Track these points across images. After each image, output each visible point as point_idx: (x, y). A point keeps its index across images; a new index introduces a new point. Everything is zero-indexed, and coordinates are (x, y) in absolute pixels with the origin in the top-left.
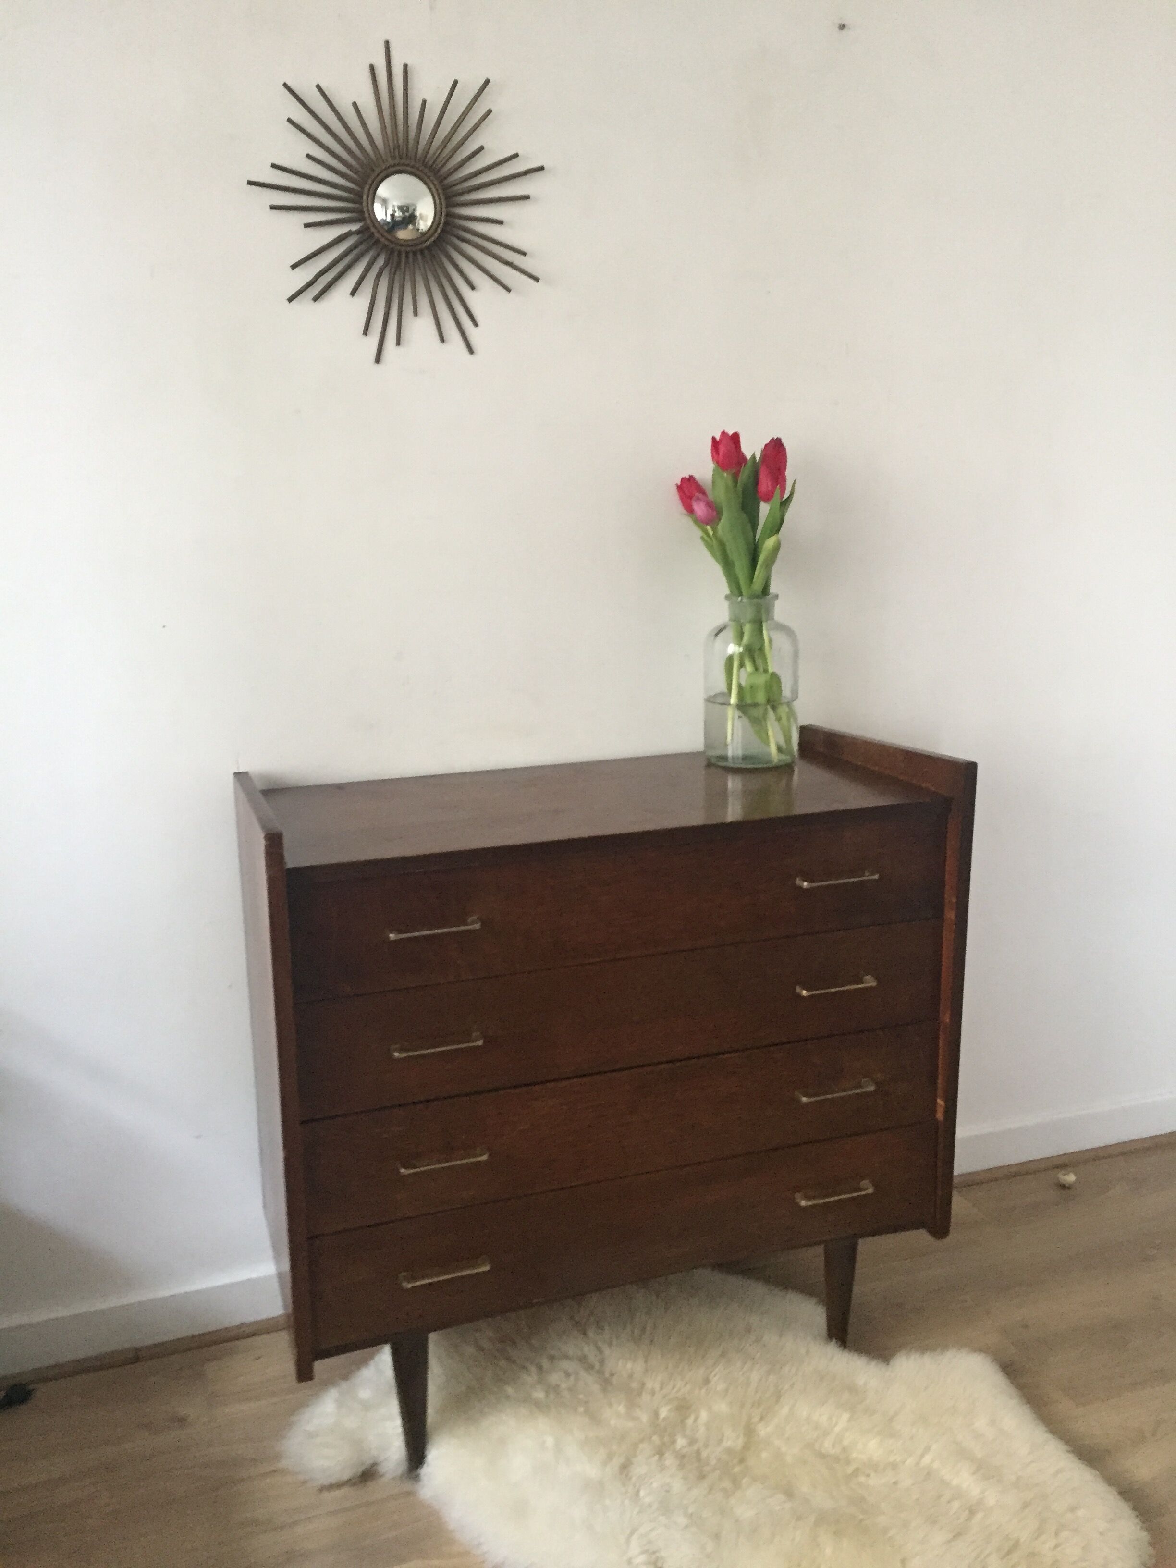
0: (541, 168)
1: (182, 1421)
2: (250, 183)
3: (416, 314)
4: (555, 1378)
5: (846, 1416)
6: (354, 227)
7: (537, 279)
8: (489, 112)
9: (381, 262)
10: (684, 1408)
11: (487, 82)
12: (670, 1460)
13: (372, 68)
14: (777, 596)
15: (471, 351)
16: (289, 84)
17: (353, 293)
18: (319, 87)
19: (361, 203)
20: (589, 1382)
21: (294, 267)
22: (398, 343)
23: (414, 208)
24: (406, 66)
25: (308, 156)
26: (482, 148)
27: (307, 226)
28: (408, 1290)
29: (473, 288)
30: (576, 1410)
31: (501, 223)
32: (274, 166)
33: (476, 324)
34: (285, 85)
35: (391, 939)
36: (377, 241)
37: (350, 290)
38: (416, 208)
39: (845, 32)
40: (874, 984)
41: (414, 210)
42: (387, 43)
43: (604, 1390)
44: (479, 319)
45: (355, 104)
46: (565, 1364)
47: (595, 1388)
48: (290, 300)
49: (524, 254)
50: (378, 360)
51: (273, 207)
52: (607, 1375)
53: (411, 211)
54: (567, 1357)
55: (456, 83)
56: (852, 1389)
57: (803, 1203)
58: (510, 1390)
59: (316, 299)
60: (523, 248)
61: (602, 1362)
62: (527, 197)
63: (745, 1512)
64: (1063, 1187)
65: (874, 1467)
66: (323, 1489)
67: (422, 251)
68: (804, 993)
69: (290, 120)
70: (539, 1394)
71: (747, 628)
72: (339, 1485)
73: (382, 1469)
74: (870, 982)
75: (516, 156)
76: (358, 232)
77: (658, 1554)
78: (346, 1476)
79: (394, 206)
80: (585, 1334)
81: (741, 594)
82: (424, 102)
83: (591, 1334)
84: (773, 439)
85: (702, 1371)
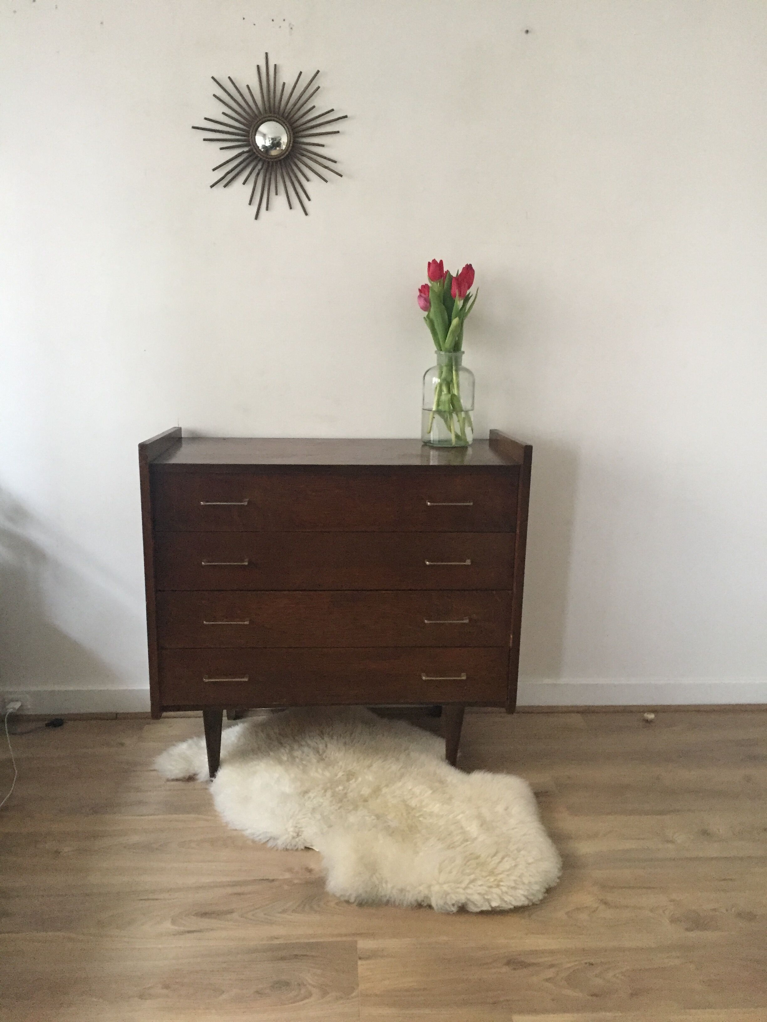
0: (346, 117)
1: (122, 744)
2: (194, 128)
3: (277, 194)
4: (297, 753)
5: (430, 792)
6: (246, 149)
7: (341, 176)
8: (319, 88)
9: (259, 167)
10: (350, 775)
11: (318, 72)
12: (329, 793)
13: (258, 66)
14: (463, 352)
15: (306, 214)
16: (215, 77)
17: (244, 184)
18: (229, 78)
19: (248, 137)
20: (313, 758)
21: (214, 170)
22: (267, 209)
23: (279, 138)
24: (275, 65)
25: (224, 113)
26: (314, 107)
27: (221, 149)
28: (206, 683)
29: (308, 180)
30: (298, 767)
31: (323, 146)
32: (206, 119)
33: (309, 200)
34: (213, 78)
35: (202, 504)
36: (257, 157)
37: (243, 181)
38: (281, 139)
39: (529, 34)
40: (470, 564)
41: (280, 140)
42: (267, 54)
43: (318, 762)
44: (311, 197)
45: (248, 86)
46: (306, 749)
47: (314, 761)
48: (212, 186)
49: (335, 162)
50: (256, 218)
51: (205, 140)
52: (324, 757)
53: (277, 140)
54: (309, 746)
55: (301, 73)
56: (442, 782)
57: (424, 678)
58: (271, 754)
59: (225, 186)
60: (335, 159)
61: (324, 752)
62: (338, 132)
63: (352, 819)
64: (647, 721)
65: (431, 814)
66: (168, 780)
67: (280, 161)
68: (427, 563)
69: (214, 95)
70: (285, 758)
71: (445, 369)
72: (177, 780)
73: (198, 777)
74: (468, 562)
75: (333, 110)
76: (247, 152)
77: (301, 829)
78: (180, 776)
79: (269, 138)
80: (323, 739)
81: (441, 350)
82: (284, 84)
83: (326, 739)
84: (467, 264)
85: (370, 762)
